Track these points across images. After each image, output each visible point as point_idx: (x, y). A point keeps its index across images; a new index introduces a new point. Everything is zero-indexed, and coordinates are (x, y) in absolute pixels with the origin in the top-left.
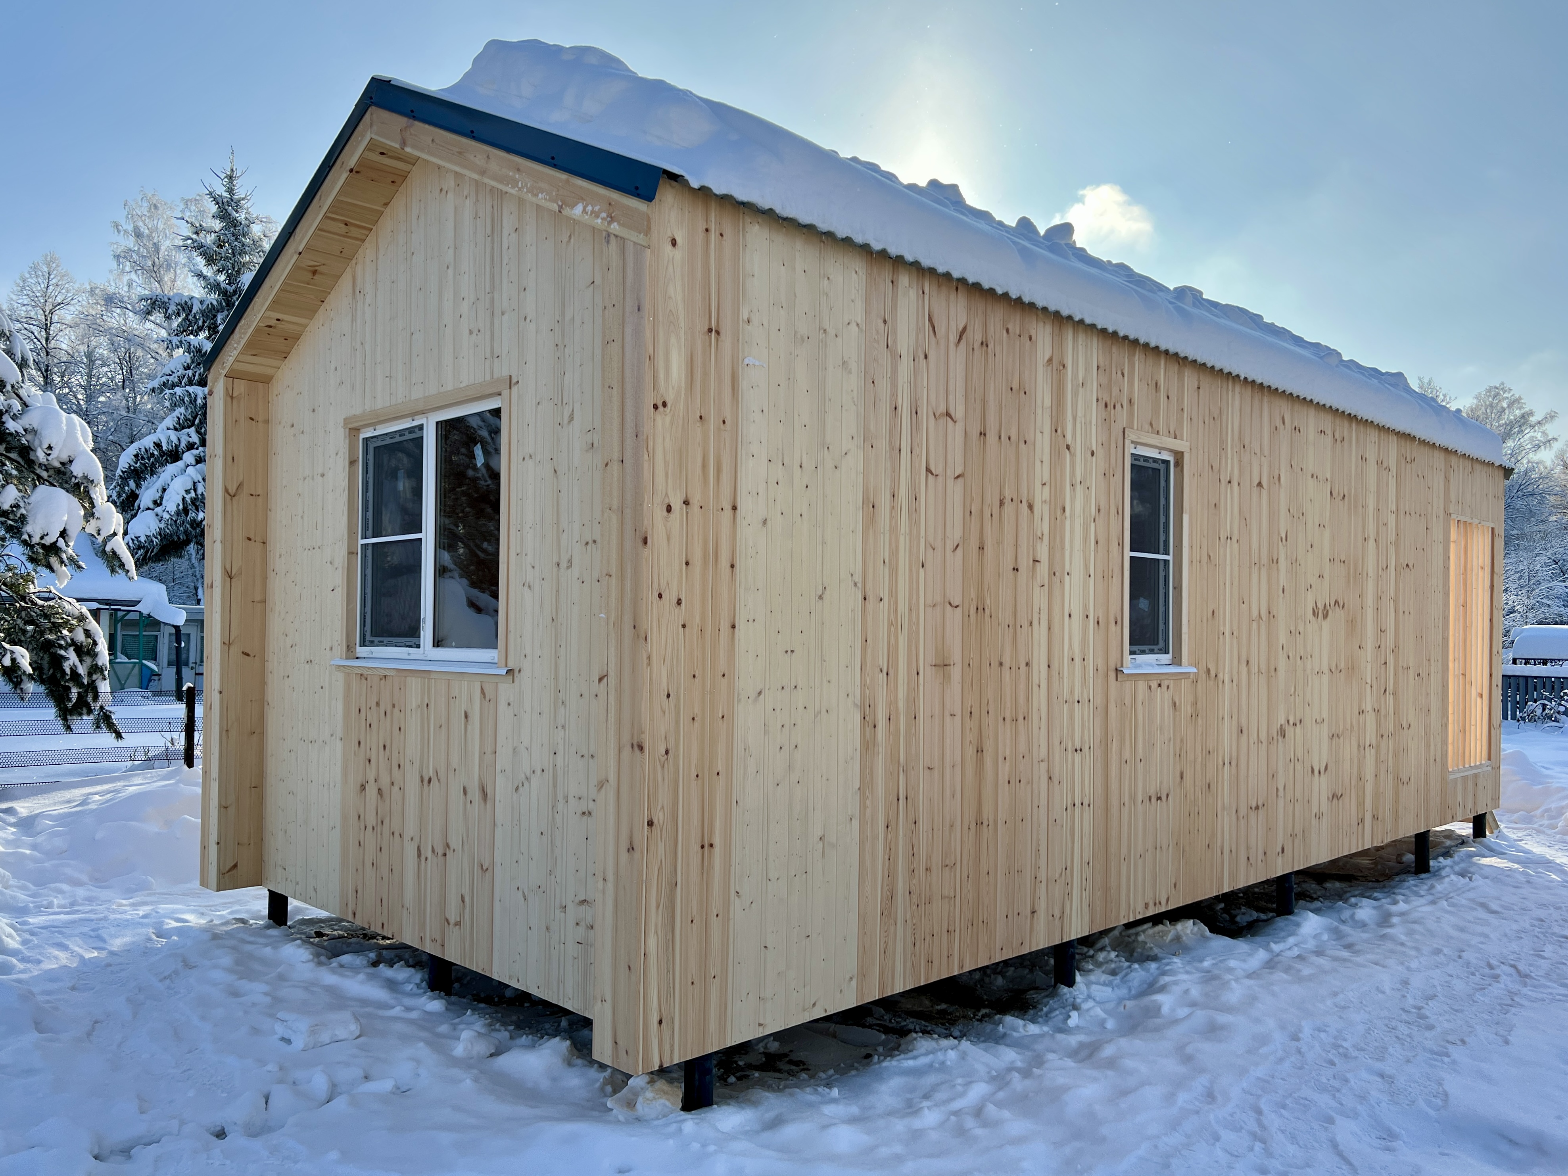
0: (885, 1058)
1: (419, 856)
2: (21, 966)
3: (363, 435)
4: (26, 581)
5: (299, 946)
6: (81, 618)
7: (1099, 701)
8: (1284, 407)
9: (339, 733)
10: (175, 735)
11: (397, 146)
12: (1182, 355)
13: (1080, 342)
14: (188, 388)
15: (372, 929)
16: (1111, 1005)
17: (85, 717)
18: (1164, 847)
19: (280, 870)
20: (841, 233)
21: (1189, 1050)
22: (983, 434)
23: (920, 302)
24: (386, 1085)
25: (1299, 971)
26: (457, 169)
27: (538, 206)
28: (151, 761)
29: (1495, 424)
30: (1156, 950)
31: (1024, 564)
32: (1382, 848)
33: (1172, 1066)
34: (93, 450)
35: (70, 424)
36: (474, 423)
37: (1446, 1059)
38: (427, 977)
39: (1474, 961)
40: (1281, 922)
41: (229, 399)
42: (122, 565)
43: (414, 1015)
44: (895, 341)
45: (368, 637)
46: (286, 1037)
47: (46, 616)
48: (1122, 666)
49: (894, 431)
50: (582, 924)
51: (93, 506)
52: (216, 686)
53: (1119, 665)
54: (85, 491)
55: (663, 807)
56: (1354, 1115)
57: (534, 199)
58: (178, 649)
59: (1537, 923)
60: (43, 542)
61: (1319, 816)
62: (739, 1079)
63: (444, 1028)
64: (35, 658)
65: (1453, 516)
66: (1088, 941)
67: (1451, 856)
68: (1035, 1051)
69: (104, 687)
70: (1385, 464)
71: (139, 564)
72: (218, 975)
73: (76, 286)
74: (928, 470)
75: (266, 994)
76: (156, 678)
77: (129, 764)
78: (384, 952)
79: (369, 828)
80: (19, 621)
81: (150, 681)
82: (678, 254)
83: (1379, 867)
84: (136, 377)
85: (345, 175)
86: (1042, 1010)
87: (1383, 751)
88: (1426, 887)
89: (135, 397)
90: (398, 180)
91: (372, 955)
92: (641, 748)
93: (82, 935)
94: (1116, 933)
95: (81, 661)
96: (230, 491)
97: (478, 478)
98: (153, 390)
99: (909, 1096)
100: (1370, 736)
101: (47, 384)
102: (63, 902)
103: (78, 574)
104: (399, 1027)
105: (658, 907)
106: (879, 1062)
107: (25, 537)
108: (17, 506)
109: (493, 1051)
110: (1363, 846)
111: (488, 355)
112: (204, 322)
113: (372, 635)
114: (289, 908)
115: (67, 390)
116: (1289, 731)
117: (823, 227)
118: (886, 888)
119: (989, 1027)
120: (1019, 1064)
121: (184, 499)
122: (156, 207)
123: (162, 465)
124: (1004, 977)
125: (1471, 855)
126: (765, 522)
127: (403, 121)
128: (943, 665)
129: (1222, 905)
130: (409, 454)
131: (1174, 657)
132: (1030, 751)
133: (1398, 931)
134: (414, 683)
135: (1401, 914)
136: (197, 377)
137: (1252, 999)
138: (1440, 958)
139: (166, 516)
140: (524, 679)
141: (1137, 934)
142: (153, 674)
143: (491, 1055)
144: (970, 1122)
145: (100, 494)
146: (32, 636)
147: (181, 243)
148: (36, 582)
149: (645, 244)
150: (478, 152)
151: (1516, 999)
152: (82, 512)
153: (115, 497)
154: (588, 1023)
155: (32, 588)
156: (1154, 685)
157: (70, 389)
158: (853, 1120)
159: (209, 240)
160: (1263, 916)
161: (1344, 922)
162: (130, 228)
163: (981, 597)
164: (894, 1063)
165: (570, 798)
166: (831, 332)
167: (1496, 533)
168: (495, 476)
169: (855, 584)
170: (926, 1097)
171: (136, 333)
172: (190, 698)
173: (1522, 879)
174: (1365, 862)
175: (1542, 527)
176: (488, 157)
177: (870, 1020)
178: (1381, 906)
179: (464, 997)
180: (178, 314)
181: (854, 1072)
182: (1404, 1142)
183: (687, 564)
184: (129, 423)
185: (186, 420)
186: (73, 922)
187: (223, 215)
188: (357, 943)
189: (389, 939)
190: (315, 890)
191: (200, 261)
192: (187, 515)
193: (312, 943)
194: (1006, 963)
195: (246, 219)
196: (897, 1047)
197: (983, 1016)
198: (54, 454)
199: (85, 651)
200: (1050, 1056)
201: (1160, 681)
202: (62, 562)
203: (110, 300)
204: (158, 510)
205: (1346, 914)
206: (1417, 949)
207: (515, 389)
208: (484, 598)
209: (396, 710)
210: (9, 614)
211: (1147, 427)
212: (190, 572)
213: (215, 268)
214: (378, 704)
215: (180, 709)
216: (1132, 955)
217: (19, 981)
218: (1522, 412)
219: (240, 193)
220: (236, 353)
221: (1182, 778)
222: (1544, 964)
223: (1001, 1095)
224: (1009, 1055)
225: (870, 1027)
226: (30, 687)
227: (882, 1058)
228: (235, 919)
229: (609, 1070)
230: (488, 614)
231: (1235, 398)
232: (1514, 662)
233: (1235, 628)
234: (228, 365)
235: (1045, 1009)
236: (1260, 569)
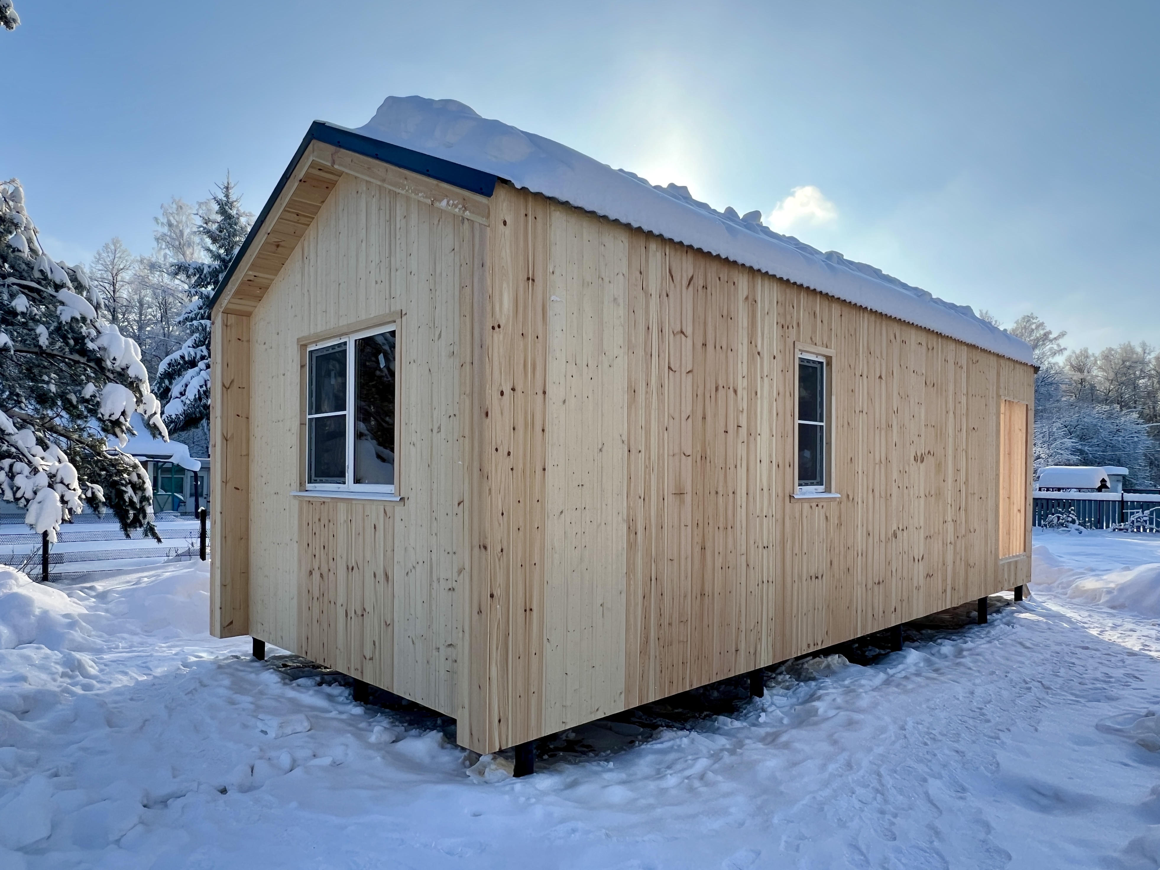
0: (643, 743)
1: (347, 616)
2: (98, 685)
3: (309, 349)
4: (101, 443)
5: (272, 673)
6: (135, 467)
7: (779, 516)
8: (896, 328)
9: (296, 538)
10: (194, 540)
11: (330, 165)
12: (830, 294)
13: (766, 286)
14: (201, 321)
15: (318, 662)
16: (787, 708)
17: (138, 529)
18: (820, 608)
19: (259, 625)
20: (612, 217)
21: (836, 736)
22: (705, 345)
23: (664, 260)
24: (326, 761)
25: (905, 686)
26: (368, 179)
27: (419, 201)
28: (179, 557)
29: (1028, 339)
30: (815, 674)
31: (731, 429)
32: (957, 608)
33: (825, 747)
34: (141, 361)
35: (127, 344)
36: (380, 340)
37: (998, 741)
38: (352, 692)
39: (1014, 679)
40: (893, 655)
41: (225, 327)
42: (160, 434)
43: (344, 717)
44: (647, 285)
45: (313, 477)
46: (263, 729)
47: (114, 466)
48: (793, 493)
49: (647, 342)
50: (450, 659)
51: (141, 395)
52: (218, 509)
53: (792, 492)
54: (136, 386)
55: (500, 585)
56: (940, 777)
57: (416, 197)
58: (196, 485)
59: (1055, 655)
60: (111, 419)
61: (918, 588)
62: (550, 756)
63: (363, 725)
64: (107, 492)
65: (1002, 397)
66: (773, 668)
67: (1001, 613)
68: (737, 738)
69: (150, 510)
70: (959, 364)
71: (170, 433)
72: (222, 691)
73: (132, 258)
74: (669, 368)
75: (252, 703)
76: (183, 504)
77: (166, 558)
78: (326, 677)
79: (315, 599)
80: (97, 469)
81: (179, 506)
82: (507, 231)
83: (956, 620)
84: (169, 315)
85: (296, 185)
86: (742, 712)
87: (958, 546)
88: (985, 632)
89: (169, 328)
90: (330, 186)
91: (318, 679)
92: (485, 548)
93: (138, 666)
94: (789, 663)
95: (135, 493)
96: (226, 385)
97: (383, 376)
98: (179, 323)
99: (658, 767)
100: (950, 537)
101: (114, 320)
102: (125, 645)
103: (132, 439)
104: (335, 724)
105: (497, 648)
106: (640, 746)
107: (100, 415)
108: (95, 396)
109: (394, 739)
110: (946, 606)
111: (388, 297)
112: (211, 279)
113: (316, 476)
114: (266, 649)
115: (126, 323)
116: (899, 534)
117: (601, 213)
118: (643, 636)
119: (708, 723)
120: (728, 746)
121: (199, 391)
122: (181, 208)
123: (186, 369)
124: (718, 691)
125: (1013, 612)
126: (564, 402)
127: (331, 148)
128: (680, 494)
129: (857, 645)
130: (339, 361)
131: (826, 487)
132: (735, 548)
133: (967, 661)
134: (342, 506)
135: (969, 650)
136: (206, 314)
137: (875, 705)
138: (994, 677)
139: (188, 402)
140: (411, 504)
141: (803, 664)
142: (181, 501)
143: (393, 742)
144: (697, 784)
145: (146, 388)
146: (105, 478)
147: (196, 230)
148: (107, 443)
149: (487, 224)
150: (380, 167)
151: (1041, 702)
152: (135, 400)
153: (156, 390)
154: (454, 721)
155: (104, 448)
156: (814, 505)
157: (129, 323)
158: (623, 782)
159: (214, 227)
160: (883, 652)
161: (933, 655)
162: (165, 221)
163: (704, 450)
164: (648, 746)
165: (441, 581)
166: (607, 280)
167: (1029, 408)
168: (392, 374)
169: (623, 442)
170: (669, 767)
171: (170, 287)
172: (202, 517)
173: (1045, 626)
174: (947, 617)
175: (1056, 405)
176: (387, 171)
177: (633, 719)
178: (956, 645)
179: (376, 705)
180: (195, 275)
181: (623, 752)
182: (972, 794)
183: (514, 429)
184: (165, 344)
185: (200, 341)
186: (131, 658)
187: (223, 211)
188: (308, 671)
189: (328, 668)
190: (282, 638)
191: (208, 241)
192: (201, 401)
193: (280, 671)
194: (720, 683)
195: (237, 214)
196: (651, 736)
197: (706, 716)
198: (117, 363)
199: (138, 487)
200: (748, 741)
201: (818, 503)
202: (123, 431)
203: (153, 267)
204: (183, 398)
205: (935, 650)
206: (979, 671)
207: (404, 318)
208: (386, 452)
209: (331, 524)
210: (91, 465)
211: (809, 340)
212: (203, 438)
213: (218, 245)
214: (319, 520)
215: (197, 523)
216: (799, 677)
217: (97, 695)
218: (1045, 331)
219: (233, 197)
220: (229, 297)
221: (831, 564)
222: (1060, 681)
223: (717, 766)
224: (722, 741)
225: (634, 723)
226: (104, 510)
227: (641, 743)
228: (232, 656)
229: (468, 751)
230: (389, 462)
231: (864, 322)
232: (1040, 489)
233: (865, 469)
234: (224, 305)
235: (744, 711)
236: (880, 430)
